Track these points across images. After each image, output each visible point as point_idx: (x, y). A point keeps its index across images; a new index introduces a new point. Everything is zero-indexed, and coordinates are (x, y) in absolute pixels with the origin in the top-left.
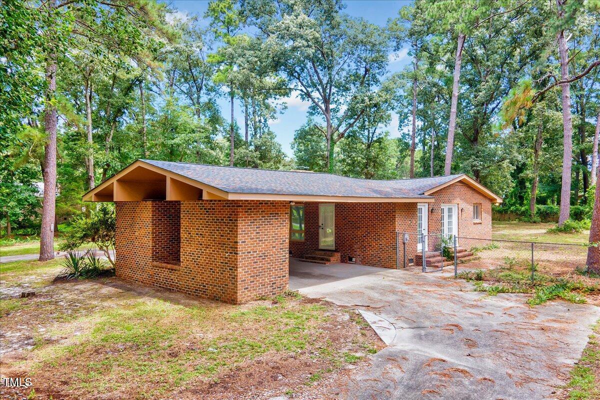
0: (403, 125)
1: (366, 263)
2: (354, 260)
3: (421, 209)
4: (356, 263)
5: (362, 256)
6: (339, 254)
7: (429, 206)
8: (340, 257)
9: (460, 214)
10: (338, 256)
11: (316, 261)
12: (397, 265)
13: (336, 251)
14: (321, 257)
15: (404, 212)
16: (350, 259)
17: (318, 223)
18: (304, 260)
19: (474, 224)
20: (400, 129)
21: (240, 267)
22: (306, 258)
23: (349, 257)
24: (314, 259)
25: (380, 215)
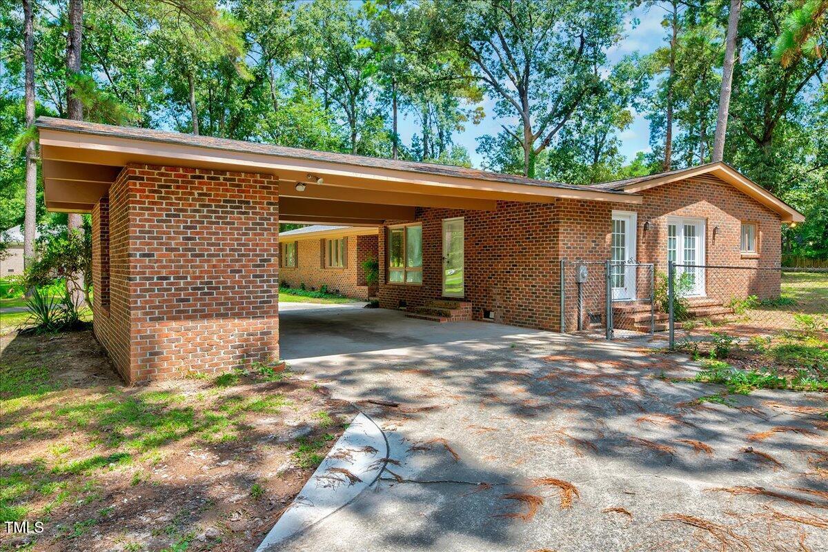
0: (657, 135)
1: (510, 321)
2: (492, 315)
3: (623, 222)
4: (494, 321)
5: (505, 307)
6: (469, 306)
7: (638, 217)
8: (470, 310)
9: (711, 238)
10: (468, 307)
11: (430, 317)
12: (560, 324)
13: (465, 300)
14: (438, 309)
15: (578, 223)
16: (487, 314)
17: (440, 252)
18: (413, 314)
19: (742, 258)
20: (653, 141)
21: (137, 308)
22: (418, 312)
23: (484, 309)
24: (428, 314)
25: (533, 231)
